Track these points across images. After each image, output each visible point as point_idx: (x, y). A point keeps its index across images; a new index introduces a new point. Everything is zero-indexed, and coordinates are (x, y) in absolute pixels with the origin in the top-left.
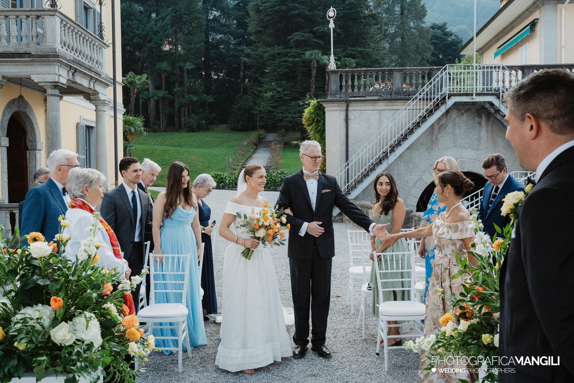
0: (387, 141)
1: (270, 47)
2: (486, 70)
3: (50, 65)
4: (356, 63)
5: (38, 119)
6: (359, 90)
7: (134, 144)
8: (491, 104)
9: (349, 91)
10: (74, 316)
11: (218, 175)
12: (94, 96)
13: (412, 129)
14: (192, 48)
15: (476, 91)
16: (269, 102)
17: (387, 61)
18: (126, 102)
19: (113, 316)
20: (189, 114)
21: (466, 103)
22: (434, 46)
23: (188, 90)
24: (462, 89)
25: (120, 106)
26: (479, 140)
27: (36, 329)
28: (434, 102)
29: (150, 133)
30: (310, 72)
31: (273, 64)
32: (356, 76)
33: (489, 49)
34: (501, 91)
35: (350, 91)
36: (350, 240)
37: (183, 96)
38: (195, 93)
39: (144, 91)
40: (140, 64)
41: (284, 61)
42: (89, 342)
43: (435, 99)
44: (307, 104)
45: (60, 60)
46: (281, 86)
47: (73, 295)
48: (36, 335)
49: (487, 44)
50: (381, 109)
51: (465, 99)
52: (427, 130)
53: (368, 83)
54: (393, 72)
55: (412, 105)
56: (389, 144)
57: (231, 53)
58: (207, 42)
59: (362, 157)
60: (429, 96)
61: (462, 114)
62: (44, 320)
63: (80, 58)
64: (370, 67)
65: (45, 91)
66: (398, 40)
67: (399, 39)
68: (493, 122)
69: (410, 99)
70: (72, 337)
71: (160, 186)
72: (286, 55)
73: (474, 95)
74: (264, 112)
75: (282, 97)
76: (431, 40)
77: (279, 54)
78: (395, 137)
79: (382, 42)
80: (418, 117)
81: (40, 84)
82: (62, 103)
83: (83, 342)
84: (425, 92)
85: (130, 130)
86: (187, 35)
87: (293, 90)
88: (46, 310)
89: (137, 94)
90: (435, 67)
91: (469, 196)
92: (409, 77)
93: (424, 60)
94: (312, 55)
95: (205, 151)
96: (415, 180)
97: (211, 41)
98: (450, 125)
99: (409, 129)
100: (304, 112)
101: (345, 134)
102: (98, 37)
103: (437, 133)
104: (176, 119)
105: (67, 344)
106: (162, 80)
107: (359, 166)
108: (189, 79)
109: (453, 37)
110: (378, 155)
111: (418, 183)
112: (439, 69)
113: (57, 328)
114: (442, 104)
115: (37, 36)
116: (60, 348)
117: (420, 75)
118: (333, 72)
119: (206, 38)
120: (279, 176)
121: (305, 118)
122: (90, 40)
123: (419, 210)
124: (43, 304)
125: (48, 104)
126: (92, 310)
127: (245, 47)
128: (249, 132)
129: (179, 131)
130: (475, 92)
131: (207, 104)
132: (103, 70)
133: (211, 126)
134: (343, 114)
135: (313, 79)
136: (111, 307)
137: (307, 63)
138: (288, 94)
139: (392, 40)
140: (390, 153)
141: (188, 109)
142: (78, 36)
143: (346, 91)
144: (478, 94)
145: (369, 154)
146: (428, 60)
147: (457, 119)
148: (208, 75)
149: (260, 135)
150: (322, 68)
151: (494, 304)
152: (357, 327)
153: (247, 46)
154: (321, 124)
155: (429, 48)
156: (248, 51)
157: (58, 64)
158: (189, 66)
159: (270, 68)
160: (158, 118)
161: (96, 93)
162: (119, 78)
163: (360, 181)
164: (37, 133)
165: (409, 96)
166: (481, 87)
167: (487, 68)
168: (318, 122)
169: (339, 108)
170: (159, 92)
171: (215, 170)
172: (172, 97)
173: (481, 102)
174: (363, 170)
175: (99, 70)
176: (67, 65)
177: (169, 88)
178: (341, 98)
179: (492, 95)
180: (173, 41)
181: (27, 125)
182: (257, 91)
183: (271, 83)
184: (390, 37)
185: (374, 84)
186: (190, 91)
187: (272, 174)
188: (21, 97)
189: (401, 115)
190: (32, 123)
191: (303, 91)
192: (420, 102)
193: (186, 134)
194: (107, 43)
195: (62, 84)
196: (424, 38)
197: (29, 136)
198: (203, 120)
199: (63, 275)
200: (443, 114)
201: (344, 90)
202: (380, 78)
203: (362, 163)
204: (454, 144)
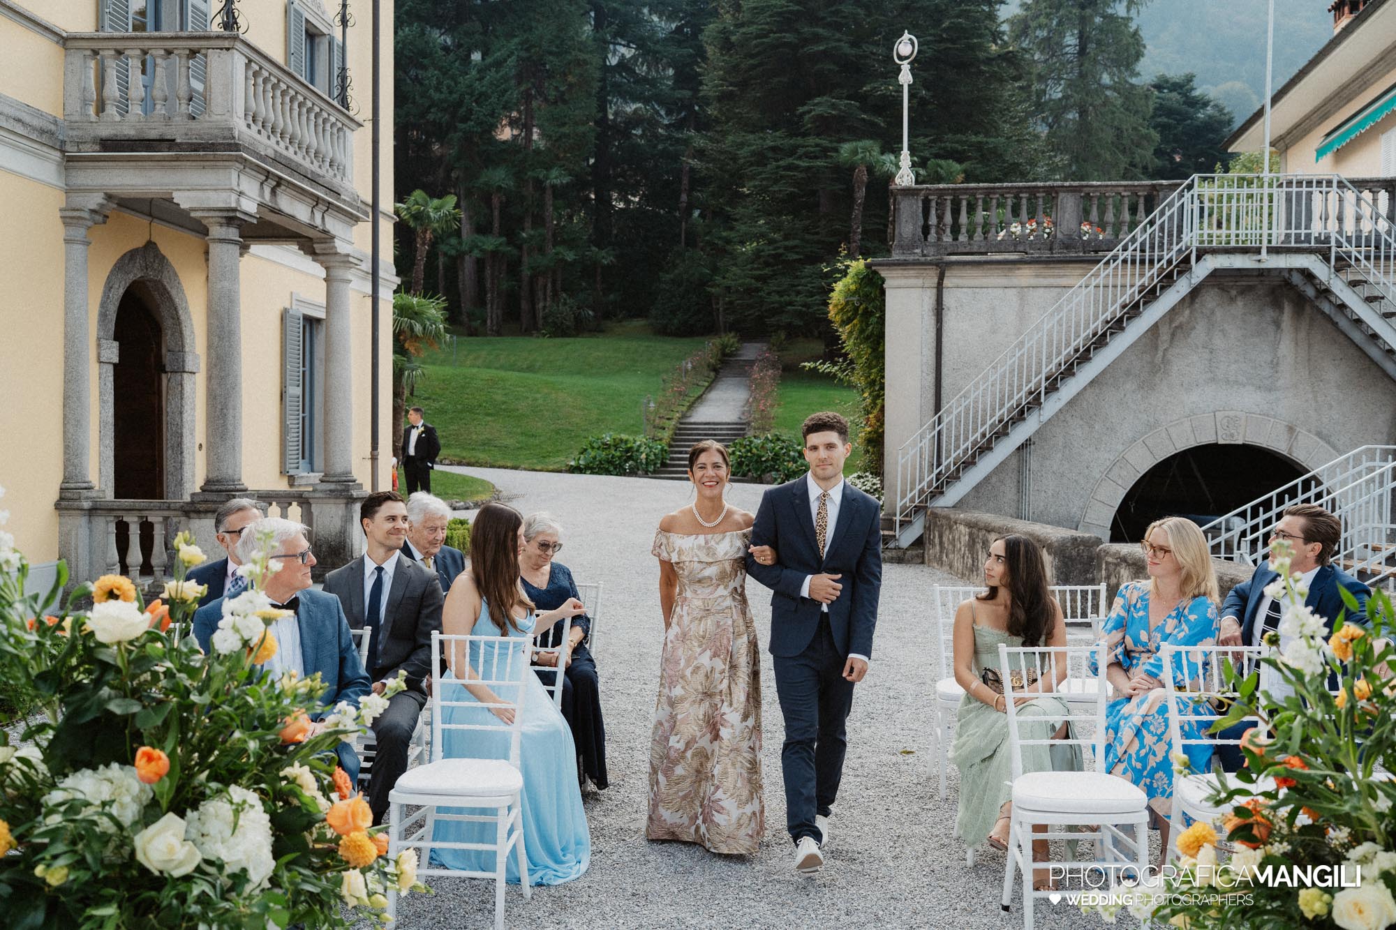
0: (1039, 363)
1: (752, 132)
2: (1294, 189)
3: (217, 167)
4: (965, 171)
5: (189, 298)
6: (971, 237)
7: (424, 363)
8: (1308, 275)
9: (945, 239)
10: (203, 796)
11: (621, 440)
12: (322, 246)
13: (1104, 335)
14: (567, 136)
15: (1270, 241)
16: (749, 266)
17: (1041, 170)
18: (403, 264)
19: (305, 800)
20: (555, 294)
21: (1241, 272)
22: (1161, 133)
23: (554, 235)
24: (1233, 238)
25: (386, 271)
26: (1274, 365)
27: (100, 830)
28: (1162, 269)
29: (462, 338)
30: (849, 193)
31: (760, 173)
32: (964, 203)
33: (1302, 138)
34: (1333, 243)
35: (947, 238)
36: (939, 609)
37: (541, 250)
38: (570, 243)
39: (450, 235)
40: (441, 173)
41: (789, 168)
42: (236, 869)
43: (1164, 262)
44: (839, 271)
45: (241, 157)
46: (777, 229)
47: (201, 740)
48: (96, 846)
49: (1297, 126)
50: (1025, 285)
51: (1239, 262)
52: (1140, 339)
53: (994, 220)
54: (1057, 193)
55: (1103, 275)
56: (1045, 371)
57: (660, 147)
58: (602, 121)
59: (976, 402)
60: (1147, 254)
61: (1232, 300)
62: (122, 806)
63: (290, 153)
64: (1001, 181)
65: (206, 232)
66: (1070, 116)
67: (1072, 115)
68: (1312, 319)
69: (1099, 261)
70: (192, 854)
71: (481, 466)
72: (792, 152)
73: (1264, 251)
74: (736, 291)
75: (781, 255)
76: (1153, 117)
77: (774, 149)
78: (1059, 353)
79: (1031, 121)
80: (1118, 305)
81: (193, 214)
82: (246, 261)
83: (221, 868)
84: (1137, 244)
85: (412, 328)
86: (555, 103)
87: (807, 237)
88: (131, 781)
89: (434, 244)
90: (1165, 182)
91: (1248, 506)
92: (1098, 208)
93: (1135, 166)
94: (855, 152)
95: (590, 382)
96: (1108, 463)
97: (611, 117)
98: (1201, 328)
99: (1094, 335)
100: (833, 290)
101: (934, 344)
102: (335, 103)
103: (1166, 345)
104: (524, 305)
105: (177, 873)
106: (492, 210)
107: (966, 424)
108: (556, 208)
109: (1209, 110)
110: (1016, 398)
111: (1116, 469)
112: (1173, 187)
113: (153, 828)
114: (1180, 273)
115: (190, 100)
116: (158, 882)
117: (1126, 201)
118: (907, 192)
119: (599, 111)
120: (770, 445)
121: (836, 306)
122: (317, 110)
123: (1117, 535)
124: (120, 762)
125: (211, 264)
126: (253, 783)
127: (692, 133)
128: (697, 339)
129: (531, 335)
130: (1265, 244)
131: (599, 270)
132: (346, 183)
133: (607, 324)
134: (929, 297)
135: (857, 212)
136: (301, 774)
137: (844, 173)
138: (796, 247)
139: (1056, 116)
140: (1046, 393)
141: (554, 283)
142: (287, 99)
143: (939, 239)
144: (1273, 250)
145: (994, 394)
146: (1145, 167)
147: (1219, 313)
148: (604, 201)
149: (724, 347)
150: (881, 185)
151: (1329, 805)
152: (955, 834)
153: (698, 130)
154: (873, 320)
155: (1147, 137)
156: (700, 142)
157: (238, 165)
158: (557, 177)
159: (751, 184)
160: (480, 301)
161: (328, 237)
162: (387, 202)
163: (969, 463)
164: (186, 332)
165: (1096, 252)
166: (1283, 231)
167: (1299, 183)
168: (867, 314)
169: (919, 282)
170: (482, 238)
171: (615, 430)
172: (515, 252)
173: (1280, 270)
174: (978, 435)
175: (337, 182)
176: (258, 169)
177: (510, 232)
178: (924, 256)
179: (1310, 251)
180: (520, 119)
181: (165, 313)
182: (720, 238)
183: (754, 220)
184: (1051, 110)
185: (1009, 224)
186: (560, 238)
187: (751, 442)
188: (150, 246)
189: (1075, 301)
190: (176, 309)
191: (832, 239)
192: (1124, 269)
193: (547, 342)
194: (358, 118)
195: (246, 214)
196: (1136, 112)
197: (168, 339)
198: (589, 307)
199: (176, 689)
200: (1183, 299)
201: (932, 236)
202: (1024, 208)
203: (975, 418)
204: (1209, 375)
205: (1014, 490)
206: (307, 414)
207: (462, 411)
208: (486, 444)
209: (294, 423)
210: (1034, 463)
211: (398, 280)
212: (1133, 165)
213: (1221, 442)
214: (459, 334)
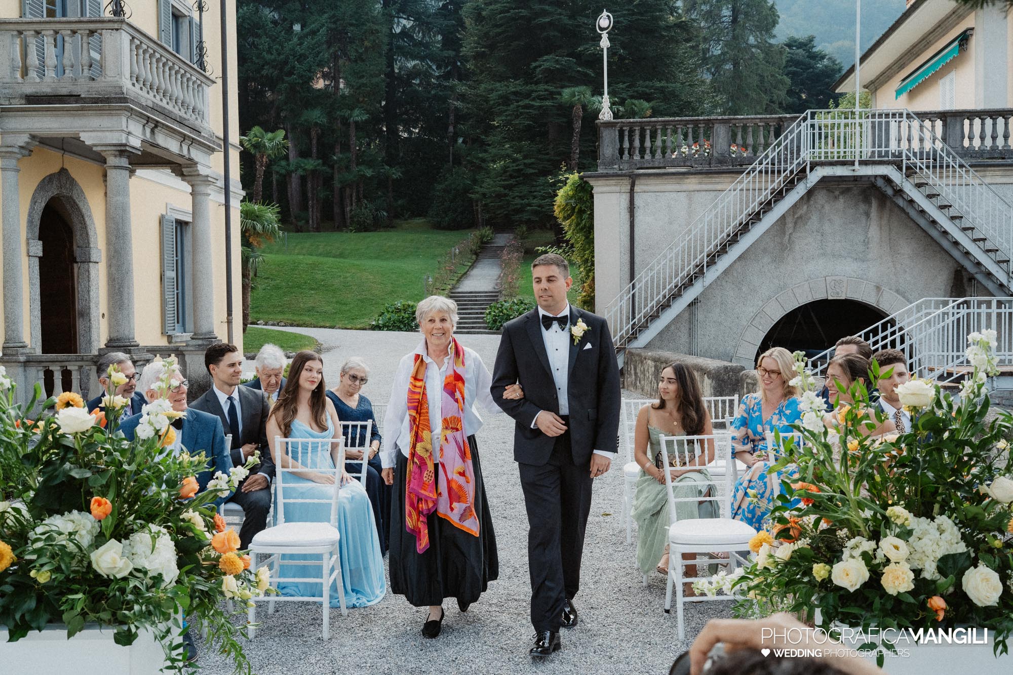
0: (702, 245)
1: (500, 82)
2: (877, 120)
3: (111, 115)
4: (652, 108)
5: (92, 208)
6: (653, 156)
7: (264, 252)
8: (887, 179)
9: (635, 158)
10: (133, 531)
11: (409, 306)
12: (188, 169)
13: (747, 224)
14: (364, 85)
15: (861, 157)
16: (499, 178)
17: (706, 107)
18: (247, 180)
19: (198, 532)
20: (359, 200)
21: (842, 179)
22: (792, 79)
23: (357, 157)
24: (836, 155)
25: (235, 187)
26: (866, 243)
27: (68, 550)
28: (786, 177)
29: (291, 234)
30: (570, 124)
31: (505, 111)
32: (648, 132)
33: (886, 82)
34: (904, 157)
35: (637, 157)
37: (347, 168)
38: (370, 164)
39: (280, 159)
40: (273, 114)
41: (526, 107)
42: (155, 574)
43: (788, 172)
44: (561, 182)
45: (129, 107)
46: (519, 151)
47: (129, 495)
48: (67, 559)
49: (883, 73)
50: (691, 189)
51: (840, 171)
52: (772, 226)
53: (670, 144)
54: (714, 124)
55: (745, 182)
56: (706, 250)
57: (433, 92)
58: (390, 74)
59: (659, 273)
60: (776, 166)
61: (836, 198)
62: (81, 536)
63: (164, 104)
64: (675, 115)
65: (104, 161)
66: (727, 67)
67: (729, 66)
68: (891, 210)
69: (743, 172)
70: (127, 566)
72: (528, 95)
73: (857, 163)
74: (491, 197)
75: (522, 170)
76: (786, 67)
77: (515, 93)
78: (716, 238)
79: (699, 70)
80: (756, 203)
81: (95, 149)
82: (133, 181)
83: (145, 573)
84: (769, 160)
85: (255, 228)
86: (356, 61)
87: (540, 156)
88: (86, 521)
89: (269, 166)
90: (788, 115)
92: (742, 133)
93: (774, 102)
94: (573, 95)
95: (384, 264)
96: (752, 314)
97: (397, 71)
98: (815, 218)
99: (740, 224)
100: (557, 196)
101: (629, 233)
102: (195, 66)
103: (791, 231)
104: (337, 210)
105: (119, 576)
106: (311, 140)
107: (652, 289)
108: (358, 139)
109: (826, 62)
110: (687, 269)
111: (757, 319)
112: (794, 119)
113: (102, 549)
114: (799, 180)
115: (91, 66)
116: (107, 582)
117: (761, 129)
118: (608, 125)
119: (388, 67)
120: (516, 307)
121: (559, 206)
122: (182, 71)
124: (80, 510)
125: (108, 184)
126: (164, 522)
127: (456, 82)
128: (464, 231)
129: (341, 231)
130: (857, 158)
131: (391, 183)
132: (205, 125)
133: (398, 221)
134: (624, 199)
135: (576, 138)
136: (195, 518)
137: (566, 110)
138: (533, 163)
139: (717, 68)
140: (707, 266)
141: (358, 192)
142: (161, 65)
143: (630, 158)
144: (863, 163)
145: (671, 267)
146: (780, 103)
147: (827, 207)
148: (393, 132)
149: (482, 237)
150: (591, 118)
151: (836, 515)
153: (460, 80)
154: (585, 216)
155: (782, 82)
156: (462, 88)
157: (126, 113)
158: (358, 115)
159: (499, 118)
160: (304, 206)
161: (192, 163)
162: (234, 136)
163: (654, 317)
164: (91, 233)
165: (741, 165)
166: (870, 150)
167: (880, 115)
168: (581, 212)
169: (617, 189)
170: (306, 161)
171: (404, 299)
172: (328, 170)
173: (869, 177)
174: (661, 296)
175: (198, 123)
176: (141, 115)
177: (324, 154)
178: (620, 170)
179: (888, 163)
180: (330, 73)
181: (75, 220)
182: (478, 158)
183: (501, 144)
184: (714, 63)
185: (680, 147)
186: (362, 159)
187: (502, 305)
188: (63, 171)
189: (727, 200)
190: (83, 216)
191: (558, 158)
192: (760, 177)
193: (353, 235)
194: (212, 77)
195: (134, 148)
196: (774, 64)
197: (78, 237)
198: (384, 210)
199: (113, 462)
200: (802, 198)
201: (626, 156)
202: (690, 135)
203: (658, 285)
204: (822, 251)
205: (687, 336)
206: (180, 290)
207: (292, 287)
208: (310, 310)
209: (170, 297)
210: (700, 315)
211: (244, 193)
212: (772, 101)
213: (830, 298)
214: (289, 231)
